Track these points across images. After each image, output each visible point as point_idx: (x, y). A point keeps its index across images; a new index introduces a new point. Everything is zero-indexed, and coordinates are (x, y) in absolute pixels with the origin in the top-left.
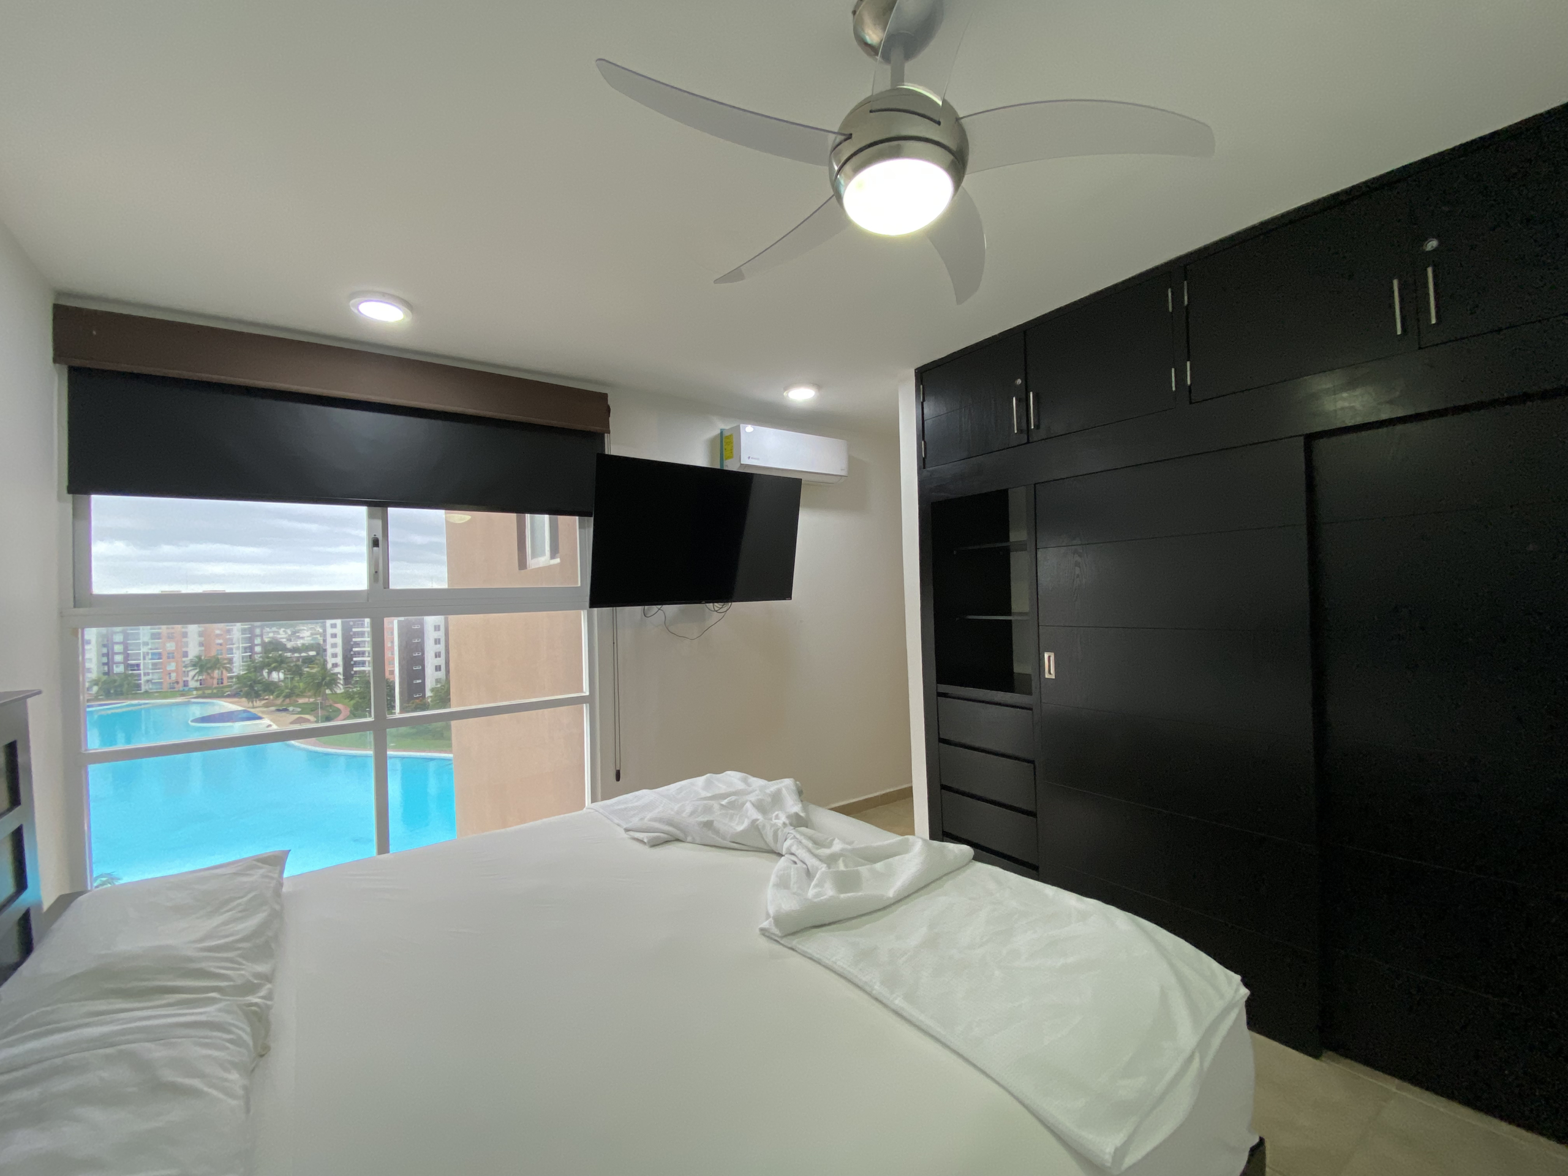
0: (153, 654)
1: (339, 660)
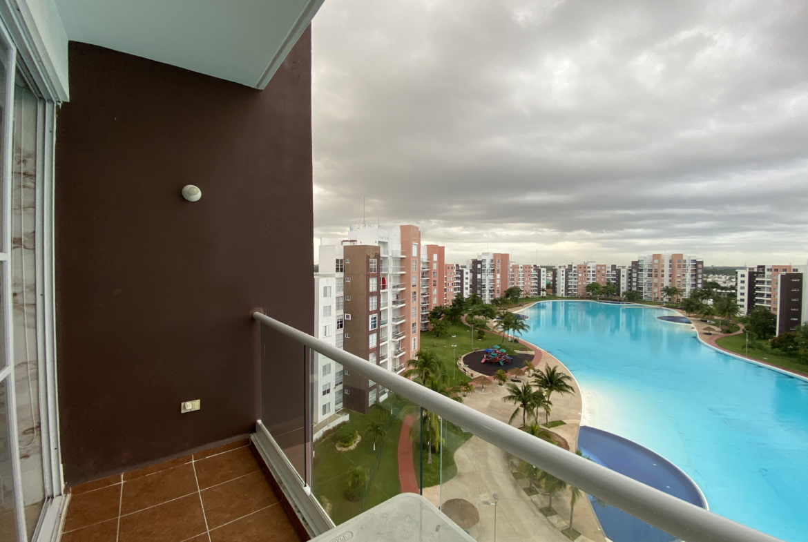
0: (648, 283)
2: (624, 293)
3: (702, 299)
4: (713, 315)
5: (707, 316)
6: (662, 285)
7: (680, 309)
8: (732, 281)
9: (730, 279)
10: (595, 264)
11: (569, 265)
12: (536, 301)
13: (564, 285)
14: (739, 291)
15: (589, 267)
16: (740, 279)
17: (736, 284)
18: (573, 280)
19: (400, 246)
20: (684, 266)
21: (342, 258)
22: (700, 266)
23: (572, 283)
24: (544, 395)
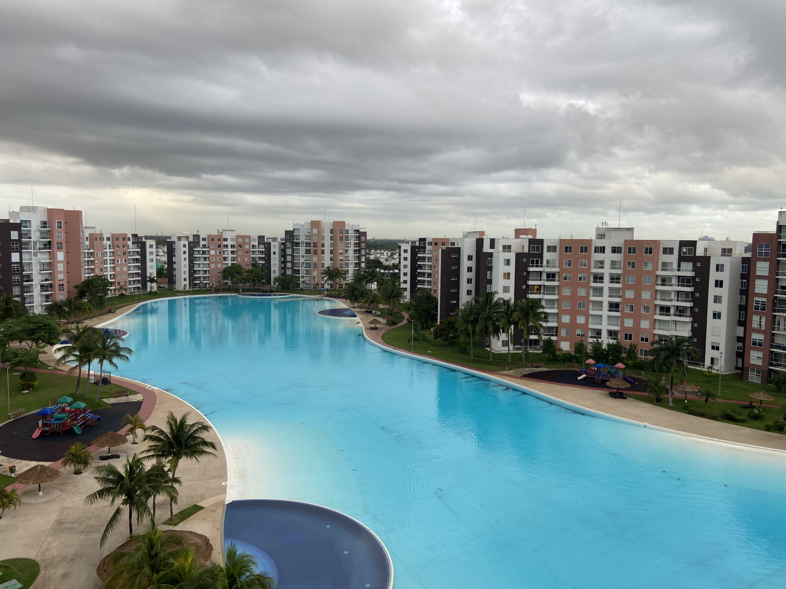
0: (306, 264)
1: (408, 278)
2: (276, 280)
3: (367, 282)
4: (378, 303)
5: (372, 306)
6: (323, 266)
7: (344, 297)
8: (393, 258)
9: (392, 255)
10: (234, 234)
11: (194, 236)
12: (139, 300)
13: (187, 269)
14: (403, 270)
15: (226, 240)
16: (403, 255)
17: (400, 262)
18: (202, 262)
20: (347, 237)
22: (363, 238)
23: (201, 266)
24: (166, 469)
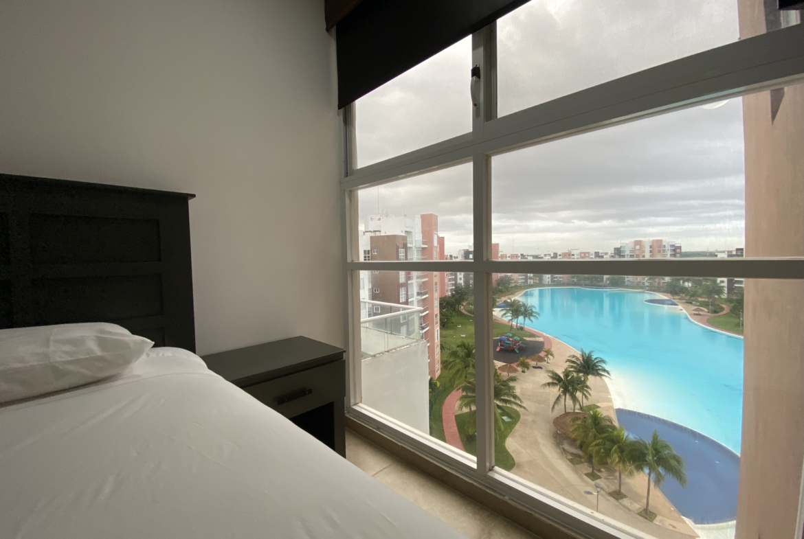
2: (608, 279)
3: (684, 282)
4: (699, 296)
5: (692, 298)
7: (664, 292)
10: (578, 252)
11: (554, 253)
12: (525, 289)
15: (573, 255)
19: (421, 235)
20: (664, 251)
21: (369, 249)
22: (678, 250)
24: (583, 379)
